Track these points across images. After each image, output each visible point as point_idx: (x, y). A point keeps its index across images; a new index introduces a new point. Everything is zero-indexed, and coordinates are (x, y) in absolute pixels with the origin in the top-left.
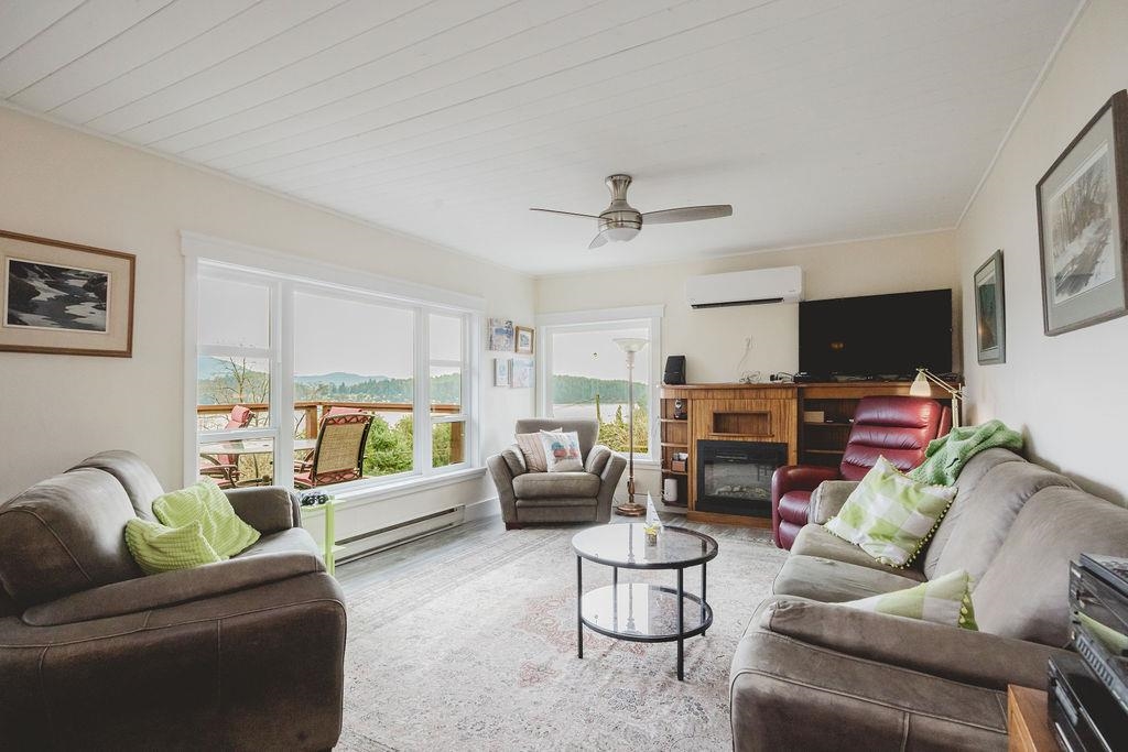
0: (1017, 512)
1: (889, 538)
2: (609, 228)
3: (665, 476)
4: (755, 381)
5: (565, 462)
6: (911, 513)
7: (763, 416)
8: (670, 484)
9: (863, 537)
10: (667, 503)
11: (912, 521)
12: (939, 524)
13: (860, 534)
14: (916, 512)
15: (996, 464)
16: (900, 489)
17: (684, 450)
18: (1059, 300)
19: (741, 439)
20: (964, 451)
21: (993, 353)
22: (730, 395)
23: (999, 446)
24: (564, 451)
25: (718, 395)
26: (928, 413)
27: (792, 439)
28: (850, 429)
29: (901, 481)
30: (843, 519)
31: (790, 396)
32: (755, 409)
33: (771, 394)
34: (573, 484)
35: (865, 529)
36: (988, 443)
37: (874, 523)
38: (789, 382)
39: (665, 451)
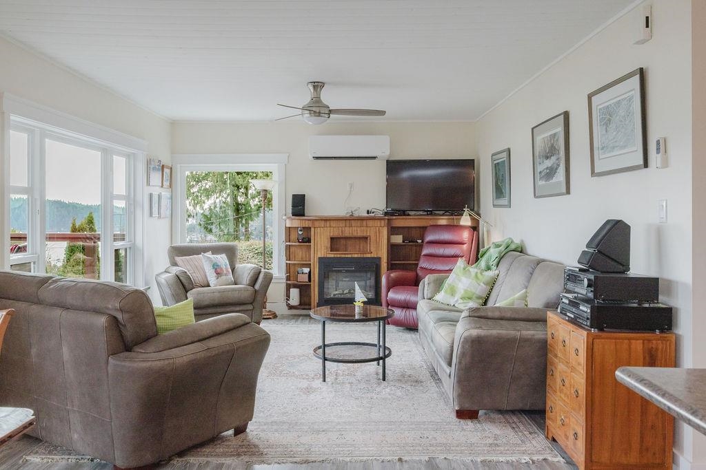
0: (532, 274)
1: (470, 298)
2: (311, 116)
3: (288, 287)
4: (356, 214)
5: (224, 278)
6: (479, 285)
7: (365, 238)
8: (295, 293)
9: (457, 301)
10: (291, 307)
11: (481, 289)
12: (491, 289)
13: (456, 299)
14: (482, 284)
15: (516, 258)
16: (473, 274)
17: (309, 266)
18: (541, 183)
19: (350, 256)
20: (500, 253)
21: (503, 201)
22: (342, 224)
23: (513, 251)
24: (221, 269)
25: (333, 224)
26: (467, 236)
27: (383, 254)
28: (421, 246)
29: (473, 270)
30: (446, 292)
31: (383, 225)
32: (360, 234)
33: (370, 223)
34: (236, 295)
35: (458, 296)
36: (508, 249)
37: (462, 292)
38: (380, 214)
39: (288, 266)
